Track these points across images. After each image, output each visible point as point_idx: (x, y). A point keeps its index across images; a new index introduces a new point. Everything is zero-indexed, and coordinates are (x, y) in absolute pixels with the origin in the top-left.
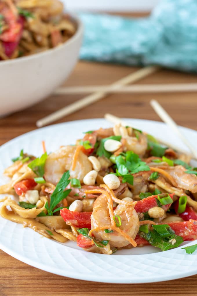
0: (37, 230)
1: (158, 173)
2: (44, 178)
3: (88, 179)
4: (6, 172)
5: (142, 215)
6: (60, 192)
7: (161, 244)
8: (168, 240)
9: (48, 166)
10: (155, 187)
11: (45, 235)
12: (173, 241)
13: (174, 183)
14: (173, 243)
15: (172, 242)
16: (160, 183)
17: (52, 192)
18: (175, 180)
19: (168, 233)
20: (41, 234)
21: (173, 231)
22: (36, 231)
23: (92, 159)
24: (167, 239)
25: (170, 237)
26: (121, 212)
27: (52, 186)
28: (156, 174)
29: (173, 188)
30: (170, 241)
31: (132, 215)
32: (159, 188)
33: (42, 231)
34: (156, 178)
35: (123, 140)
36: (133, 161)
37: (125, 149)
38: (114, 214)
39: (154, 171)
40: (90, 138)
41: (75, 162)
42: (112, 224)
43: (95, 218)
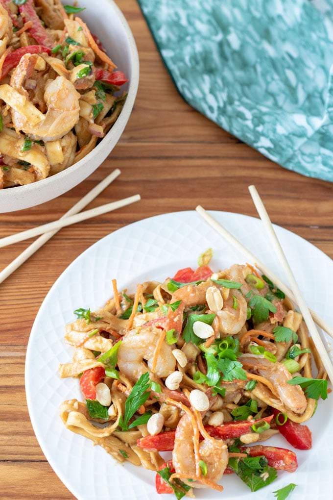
0: (110, 451)
1: (256, 382)
2: (117, 368)
3: (174, 379)
5: (232, 442)
6: (137, 397)
7: (252, 480)
8: (260, 473)
9: (122, 354)
10: (252, 397)
11: (119, 458)
12: (265, 476)
13: (274, 393)
14: (265, 479)
15: (263, 477)
16: (259, 394)
17: (128, 393)
18: (276, 390)
19: (259, 467)
20: (114, 457)
21: (266, 460)
22: (108, 452)
24: (258, 472)
25: (262, 470)
26: (208, 454)
27: (128, 384)
28: (253, 384)
29: (273, 400)
30: (262, 476)
31: (220, 459)
32: (257, 398)
33: (115, 454)
34: (253, 388)
35: (216, 322)
36: (227, 358)
37: (219, 337)
38: (199, 454)
39: (251, 380)
40: (176, 320)
41: (156, 360)
42: (198, 472)
43: (177, 458)
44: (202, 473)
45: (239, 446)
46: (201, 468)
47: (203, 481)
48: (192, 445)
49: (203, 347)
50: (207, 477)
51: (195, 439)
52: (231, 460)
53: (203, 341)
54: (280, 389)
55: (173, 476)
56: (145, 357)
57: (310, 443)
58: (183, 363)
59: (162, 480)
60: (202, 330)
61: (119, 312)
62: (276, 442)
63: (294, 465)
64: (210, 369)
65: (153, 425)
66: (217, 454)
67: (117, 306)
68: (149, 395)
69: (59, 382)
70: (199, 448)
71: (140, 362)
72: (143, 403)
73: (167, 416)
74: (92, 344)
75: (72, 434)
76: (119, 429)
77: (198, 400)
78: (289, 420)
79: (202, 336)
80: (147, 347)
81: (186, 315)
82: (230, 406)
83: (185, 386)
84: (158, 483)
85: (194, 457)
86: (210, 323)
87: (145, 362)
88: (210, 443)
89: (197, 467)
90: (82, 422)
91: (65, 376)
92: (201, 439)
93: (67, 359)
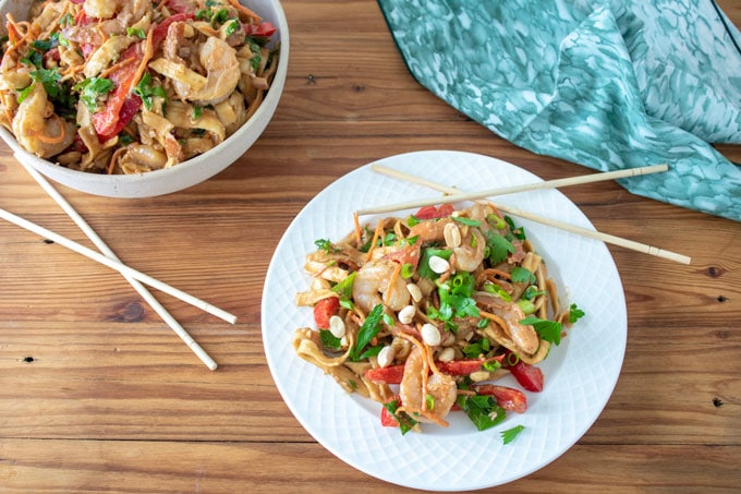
0: (339, 381)
1: (489, 321)
2: (352, 300)
3: (407, 313)
4: (307, 267)
5: (461, 379)
6: (369, 328)
7: (479, 418)
8: (488, 413)
9: (356, 284)
10: (484, 335)
11: (348, 389)
12: (494, 415)
13: (506, 332)
14: (492, 419)
16: (491, 333)
17: (361, 325)
18: (508, 329)
19: (488, 406)
20: (344, 388)
21: (495, 400)
23: (411, 288)
24: (486, 411)
25: (491, 409)
26: (435, 388)
27: (362, 316)
28: (485, 322)
29: (504, 340)
30: (490, 415)
31: (447, 395)
32: (489, 337)
33: (345, 384)
34: (486, 327)
35: (452, 257)
36: (461, 294)
37: (454, 273)
38: (427, 389)
39: (484, 318)
40: (412, 254)
41: (390, 293)
42: (423, 407)
43: (404, 390)
44: (428, 407)
45: (469, 383)
46: (428, 403)
47: (429, 415)
48: (420, 379)
49: (438, 282)
50: (432, 412)
51: (424, 373)
52: (459, 397)
53: (438, 276)
54: (512, 327)
55: (399, 409)
56: (380, 290)
57: (541, 385)
58: (417, 297)
59: (388, 413)
60: (438, 264)
61: (360, 245)
62: (507, 383)
63: (524, 406)
64: (443, 305)
65: (383, 358)
66: (444, 389)
67: (358, 240)
68: (381, 327)
69: (295, 310)
70: (427, 383)
71: (374, 294)
72: (375, 335)
73: (399, 350)
74: (328, 275)
75: (303, 362)
76: (350, 359)
77: (429, 334)
78: (520, 361)
79: (438, 271)
80: (381, 279)
81: (423, 249)
82: (462, 344)
83: (417, 321)
84: (384, 415)
85: (421, 391)
86: (447, 259)
87: (380, 294)
88: (439, 378)
89: (424, 401)
90: (313, 349)
91: (301, 304)
92: (430, 373)
93: (305, 288)
